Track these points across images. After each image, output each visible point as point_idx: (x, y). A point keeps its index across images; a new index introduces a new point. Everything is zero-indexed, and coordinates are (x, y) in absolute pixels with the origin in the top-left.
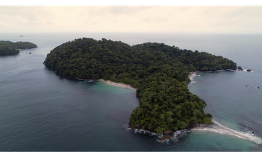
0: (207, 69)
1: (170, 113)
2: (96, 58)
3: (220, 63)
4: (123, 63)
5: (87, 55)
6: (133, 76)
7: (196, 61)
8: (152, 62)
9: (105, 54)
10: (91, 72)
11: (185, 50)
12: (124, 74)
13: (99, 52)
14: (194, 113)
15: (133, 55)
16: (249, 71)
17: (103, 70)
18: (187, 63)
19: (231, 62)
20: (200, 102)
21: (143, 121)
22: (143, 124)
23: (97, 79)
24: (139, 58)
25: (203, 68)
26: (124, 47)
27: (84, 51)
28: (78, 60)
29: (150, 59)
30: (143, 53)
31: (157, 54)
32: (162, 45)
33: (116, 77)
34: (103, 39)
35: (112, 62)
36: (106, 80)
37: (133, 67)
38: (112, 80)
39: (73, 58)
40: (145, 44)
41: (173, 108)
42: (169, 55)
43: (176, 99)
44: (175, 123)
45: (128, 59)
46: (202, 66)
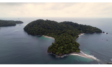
0: (88, 32)
1: (62, 47)
2: (42, 27)
3: (95, 30)
4: (53, 29)
5: (39, 26)
6: (56, 34)
7: (84, 29)
8: (65, 29)
9: (46, 26)
10: (39, 32)
11: (80, 25)
12: (52, 33)
13: (44, 25)
14: (72, 48)
15: (58, 26)
16: (107, 33)
17: (44, 32)
18: (80, 30)
19: (99, 30)
20: (77, 44)
21: (52, 50)
22: (52, 51)
23: (41, 35)
24: (60, 27)
25: (87, 32)
26: (55, 23)
27: (38, 24)
28: (35, 28)
29: (64, 28)
30: (62, 26)
31: (68, 26)
32: (71, 22)
33: (49, 34)
34: (47, 20)
35: (48, 29)
36: (45, 35)
37: (57, 31)
38: (47, 36)
39: (34, 27)
40: (64, 22)
41: (64, 45)
42: (74, 26)
43: (66, 42)
44: (63, 51)
45: (55, 28)
46: (86, 31)
